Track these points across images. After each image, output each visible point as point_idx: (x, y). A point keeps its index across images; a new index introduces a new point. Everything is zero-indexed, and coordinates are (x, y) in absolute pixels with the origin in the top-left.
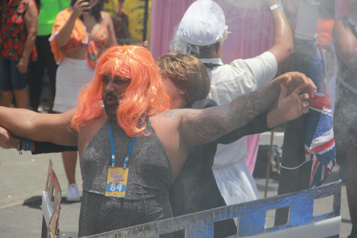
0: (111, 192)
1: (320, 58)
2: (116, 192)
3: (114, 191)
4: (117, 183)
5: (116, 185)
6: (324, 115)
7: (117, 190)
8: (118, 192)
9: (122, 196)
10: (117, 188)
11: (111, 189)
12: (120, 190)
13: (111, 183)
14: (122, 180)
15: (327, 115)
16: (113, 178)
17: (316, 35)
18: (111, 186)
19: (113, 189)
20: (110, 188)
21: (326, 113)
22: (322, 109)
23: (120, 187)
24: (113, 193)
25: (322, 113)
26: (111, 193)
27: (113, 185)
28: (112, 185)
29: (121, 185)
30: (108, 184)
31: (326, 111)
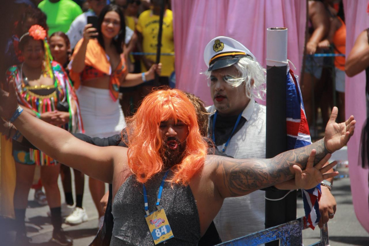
0: (159, 238)
1: (293, 84)
2: (163, 236)
3: (161, 236)
4: (160, 227)
5: (160, 229)
6: (299, 141)
7: (163, 233)
8: (165, 235)
9: (170, 236)
10: (162, 231)
11: (158, 236)
12: (166, 232)
13: (155, 230)
14: (163, 222)
15: (304, 141)
16: (153, 224)
17: (287, 61)
18: (156, 233)
19: (159, 234)
20: (156, 235)
21: (302, 139)
22: (297, 135)
23: (164, 230)
24: (161, 238)
25: (297, 139)
26: (159, 240)
27: (158, 231)
28: (156, 231)
29: (164, 227)
30: (152, 232)
31: (302, 137)
